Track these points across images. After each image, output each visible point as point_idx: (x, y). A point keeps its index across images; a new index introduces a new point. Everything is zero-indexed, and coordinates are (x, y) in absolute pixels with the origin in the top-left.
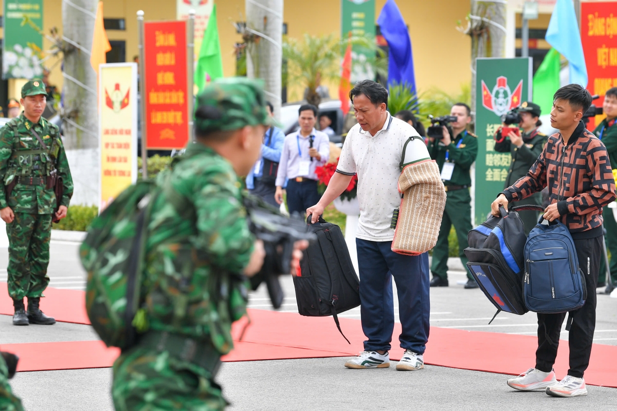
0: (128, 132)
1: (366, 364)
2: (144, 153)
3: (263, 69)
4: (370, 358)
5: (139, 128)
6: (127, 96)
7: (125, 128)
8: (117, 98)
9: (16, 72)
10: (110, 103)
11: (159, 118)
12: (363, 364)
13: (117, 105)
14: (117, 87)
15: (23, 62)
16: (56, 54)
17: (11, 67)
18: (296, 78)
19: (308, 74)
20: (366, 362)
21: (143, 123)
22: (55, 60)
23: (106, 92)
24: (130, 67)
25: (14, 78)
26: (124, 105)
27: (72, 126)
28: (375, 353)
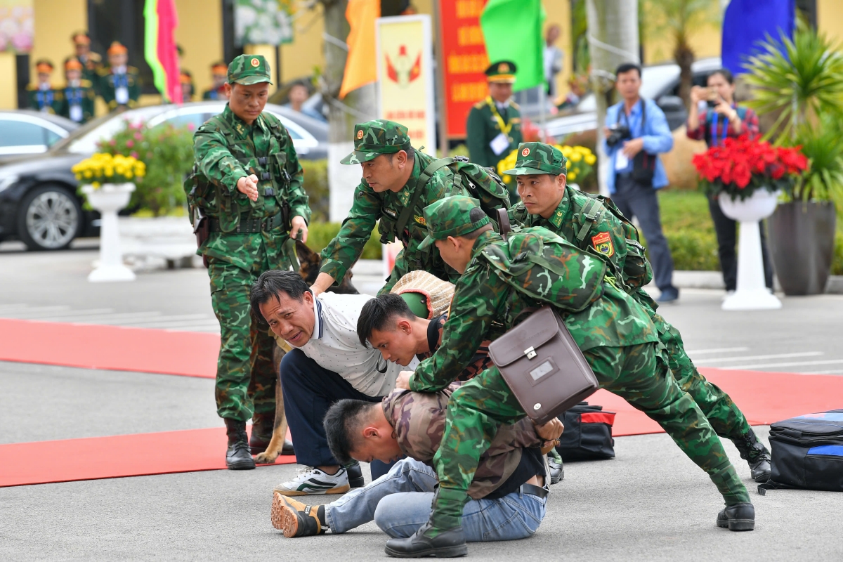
0: (421, 115)
1: (306, 489)
2: (444, 144)
3: (610, 17)
4: (312, 480)
5: (437, 109)
6: (418, 63)
7: (416, 108)
8: (403, 66)
9: (255, 35)
10: (393, 75)
11: (463, 93)
12: (300, 489)
13: (403, 77)
14: (403, 51)
15: (265, 20)
16: (312, 8)
17: (248, 29)
18: (660, 29)
19: (676, 21)
20: (305, 485)
21: (442, 101)
22: (311, 15)
23: (388, 59)
24: (419, 22)
25: (253, 44)
26: (413, 76)
27: (339, 109)
28: (319, 473)
